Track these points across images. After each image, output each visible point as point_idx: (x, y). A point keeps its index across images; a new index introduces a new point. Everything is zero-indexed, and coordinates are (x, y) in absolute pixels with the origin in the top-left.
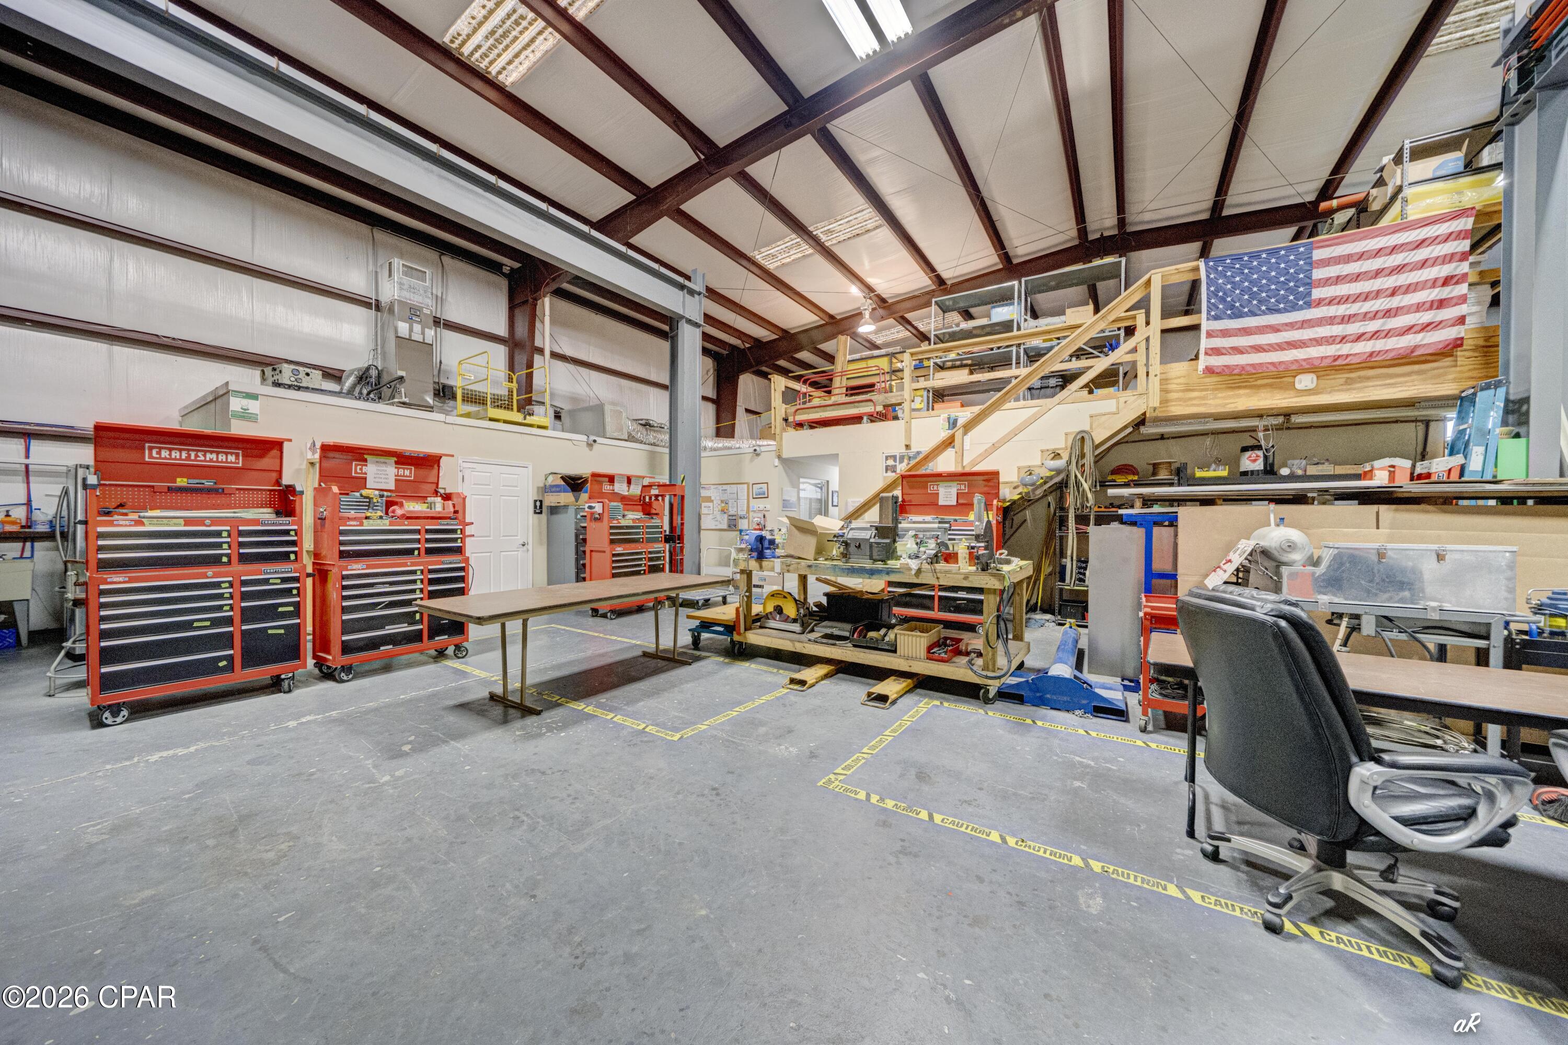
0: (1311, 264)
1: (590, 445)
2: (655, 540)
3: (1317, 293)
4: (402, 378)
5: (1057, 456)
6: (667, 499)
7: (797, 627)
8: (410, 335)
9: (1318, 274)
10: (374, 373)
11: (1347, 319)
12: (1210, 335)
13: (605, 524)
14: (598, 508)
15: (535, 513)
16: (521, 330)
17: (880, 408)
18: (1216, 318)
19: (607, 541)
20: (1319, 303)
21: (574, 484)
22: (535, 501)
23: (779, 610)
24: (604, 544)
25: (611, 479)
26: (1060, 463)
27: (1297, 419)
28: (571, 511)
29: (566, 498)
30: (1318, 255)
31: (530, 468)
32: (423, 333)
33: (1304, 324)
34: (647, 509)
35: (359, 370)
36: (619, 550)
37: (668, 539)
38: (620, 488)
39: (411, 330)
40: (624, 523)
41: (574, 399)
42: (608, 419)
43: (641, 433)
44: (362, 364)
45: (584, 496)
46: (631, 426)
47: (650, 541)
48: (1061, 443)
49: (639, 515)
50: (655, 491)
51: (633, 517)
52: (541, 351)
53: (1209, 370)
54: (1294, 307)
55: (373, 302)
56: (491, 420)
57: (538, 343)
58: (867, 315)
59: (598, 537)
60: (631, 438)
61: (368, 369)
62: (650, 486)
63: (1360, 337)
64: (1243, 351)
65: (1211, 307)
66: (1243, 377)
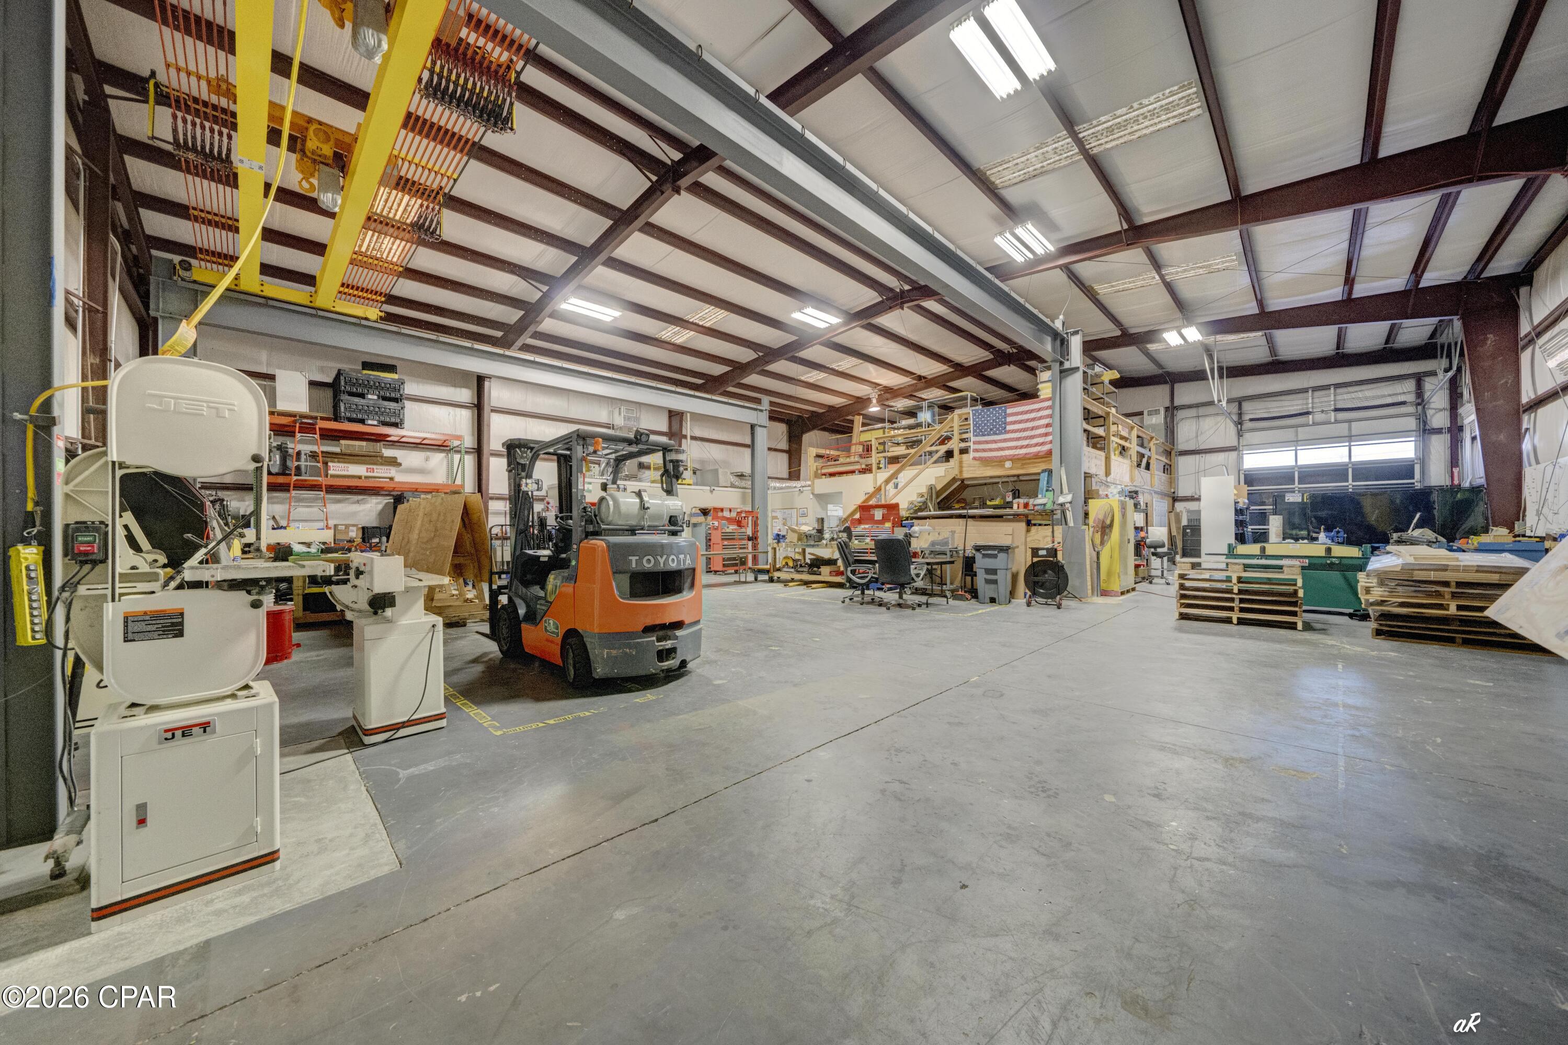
0: (1006, 415)
1: (711, 492)
2: (743, 539)
3: (1009, 428)
5: (923, 496)
6: (750, 518)
7: (792, 570)
9: (1009, 419)
11: (1018, 439)
12: (975, 443)
13: (719, 532)
14: (716, 524)
16: (675, 427)
17: (864, 466)
18: (976, 436)
19: (720, 538)
20: (1009, 432)
21: (705, 512)
23: (787, 564)
24: (719, 541)
25: (722, 510)
26: (923, 499)
27: (1021, 478)
28: (704, 525)
29: (701, 519)
30: (1009, 411)
33: (1005, 440)
34: (739, 524)
36: (726, 543)
37: (749, 539)
38: (726, 514)
40: (728, 530)
41: (702, 462)
42: (720, 476)
43: (737, 482)
45: (709, 518)
46: (733, 479)
47: (740, 539)
48: (924, 490)
49: (735, 527)
50: (743, 515)
51: (732, 528)
52: (685, 437)
53: (974, 459)
54: (1001, 433)
57: (684, 432)
58: (874, 401)
59: (716, 537)
60: (733, 486)
62: (741, 512)
63: (1022, 447)
64: (984, 450)
65: (975, 431)
66: (985, 462)
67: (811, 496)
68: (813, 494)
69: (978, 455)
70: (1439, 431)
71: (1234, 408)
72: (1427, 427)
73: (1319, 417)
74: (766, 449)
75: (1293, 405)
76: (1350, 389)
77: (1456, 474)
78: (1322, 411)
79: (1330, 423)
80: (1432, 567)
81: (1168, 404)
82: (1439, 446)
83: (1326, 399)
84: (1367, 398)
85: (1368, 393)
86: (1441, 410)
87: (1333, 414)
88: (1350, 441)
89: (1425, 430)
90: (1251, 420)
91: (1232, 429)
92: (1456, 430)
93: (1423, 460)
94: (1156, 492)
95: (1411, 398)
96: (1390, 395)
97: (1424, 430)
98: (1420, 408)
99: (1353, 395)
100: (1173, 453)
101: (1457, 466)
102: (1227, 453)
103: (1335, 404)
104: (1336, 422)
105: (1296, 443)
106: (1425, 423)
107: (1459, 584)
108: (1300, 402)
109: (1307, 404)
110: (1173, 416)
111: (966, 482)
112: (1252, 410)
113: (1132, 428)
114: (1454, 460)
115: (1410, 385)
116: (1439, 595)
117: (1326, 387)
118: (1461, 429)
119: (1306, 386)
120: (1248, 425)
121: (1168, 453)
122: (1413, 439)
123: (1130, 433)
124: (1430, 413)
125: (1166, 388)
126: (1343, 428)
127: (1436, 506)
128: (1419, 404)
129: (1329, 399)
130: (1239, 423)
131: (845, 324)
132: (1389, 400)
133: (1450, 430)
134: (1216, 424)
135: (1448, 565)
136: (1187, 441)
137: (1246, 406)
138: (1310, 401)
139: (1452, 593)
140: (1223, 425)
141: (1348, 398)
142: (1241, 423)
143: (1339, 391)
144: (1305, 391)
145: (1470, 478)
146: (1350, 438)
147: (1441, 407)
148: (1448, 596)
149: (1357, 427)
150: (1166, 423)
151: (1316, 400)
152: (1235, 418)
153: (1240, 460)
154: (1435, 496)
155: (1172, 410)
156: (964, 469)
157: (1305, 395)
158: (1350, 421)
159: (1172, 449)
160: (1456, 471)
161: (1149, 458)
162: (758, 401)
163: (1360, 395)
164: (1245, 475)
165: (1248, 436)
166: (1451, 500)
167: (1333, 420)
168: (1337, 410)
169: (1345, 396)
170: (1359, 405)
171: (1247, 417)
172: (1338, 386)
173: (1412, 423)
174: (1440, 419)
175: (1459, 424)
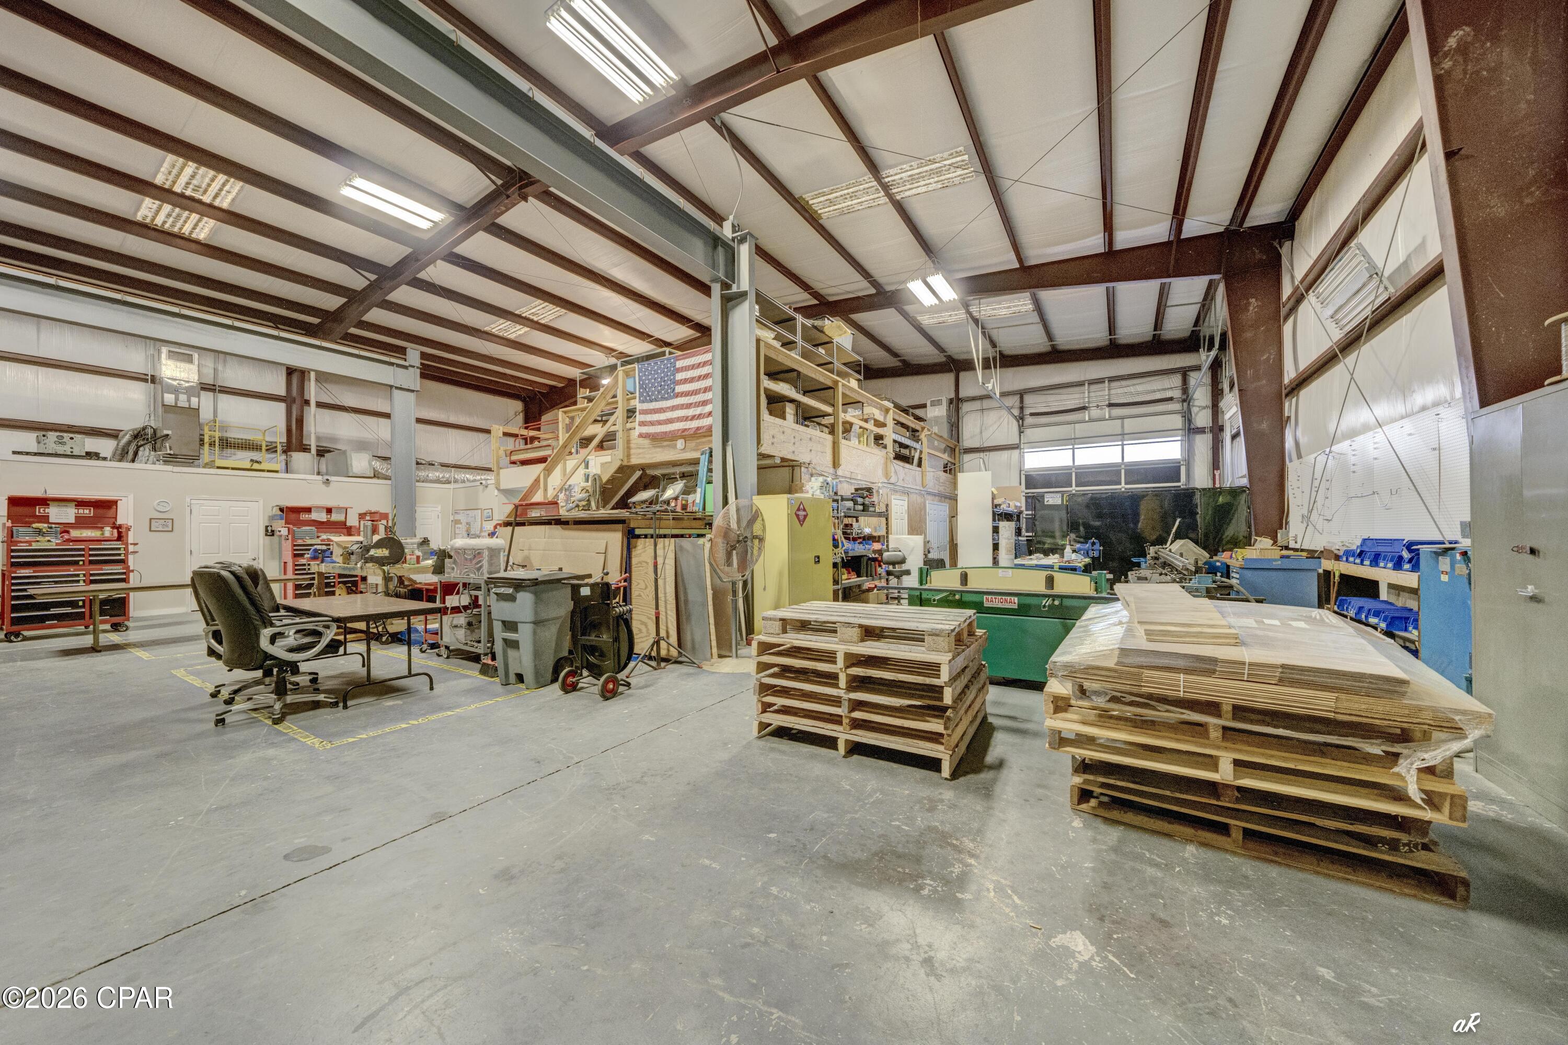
0: (676, 371)
3: (679, 389)
4: (168, 435)
8: (176, 403)
9: (679, 376)
10: (150, 431)
11: (689, 406)
12: (641, 412)
13: (290, 542)
15: (266, 535)
16: (295, 391)
18: (643, 402)
20: (677, 395)
22: (267, 527)
24: (288, 557)
25: (308, 510)
26: (586, 496)
30: (679, 364)
31: (261, 502)
32: (189, 401)
33: (674, 408)
35: (133, 430)
39: (177, 399)
44: (138, 425)
46: (378, 466)
51: (324, 536)
53: (641, 436)
54: (670, 397)
55: (149, 377)
56: (218, 468)
60: (376, 475)
61: (144, 429)
63: (693, 418)
64: (652, 423)
65: (641, 395)
66: (656, 439)
67: (496, 492)
68: (499, 490)
69: (645, 430)
70: (1201, 431)
71: (1014, 401)
72: (1192, 426)
73: (1095, 413)
74: (414, 420)
75: (1070, 399)
76: (1124, 383)
77: (1217, 477)
78: (1098, 406)
79: (1105, 420)
80: (1181, 663)
81: (952, 395)
82: (1203, 443)
83: (1100, 393)
84: (1138, 394)
85: (1140, 388)
86: (1204, 408)
87: (1107, 409)
88: (1122, 440)
89: (1191, 430)
90: (1032, 414)
91: (1014, 425)
92: (1217, 429)
93: (1188, 459)
94: (929, 493)
95: (1177, 394)
96: (1159, 390)
97: (1189, 429)
98: (1185, 404)
99: (1126, 390)
100: (957, 450)
101: (1218, 468)
102: (1010, 452)
103: (1109, 399)
104: (1111, 418)
105: (1072, 441)
106: (1190, 421)
107: (1240, 711)
108: (1077, 396)
109: (1084, 398)
110: (958, 410)
111: (649, 472)
112: (1035, 403)
113: (887, 411)
114: (1216, 463)
115: (1177, 380)
116: (1199, 729)
117: (1100, 381)
118: (1221, 429)
119: (1083, 379)
120: (1029, 420)
121: (952, 451)
122: (1179, 438)
123: (885, 418)
124: (1194, 410)
125: (949, 378)
126: (1115, 426)
127: (1199, 510)
128: (1184, 401)
129: (1101, 394)
130: (1021, 418)
131: (457, 224)
132: (1158, 396)
133: (1212, 430)
134: (1000, 418)
135: (1214, 661)
136: (971, 437)
137: (1028, 399)
138: (1086, 395)
139: (1225, 728)
140: (1006, 420)
141: (1122, 393)
142: (1022, 418)
143: (1114, 384)
144: (1080, 384)
145: (1230, 480)
146: (1122, 436)
147: (1204, 405)
148: (1215, 734)
149: (1130, 425)
150: (949, 417)
151: (1092, 394)
152: (1016, 412)
153: (1021, 458)
154: (1197, 498)
155: (956, 402)
156: (632, 451)
157: (1082, 388)
158: (1122, 418)
159: (956, 446)
160: (1217, 473)
161: (921, 452)
162: (402, 351)
163: (1132, 389)
164: (1026, 476)
165: (1030, 434)
166: (1213, 504)
167: (1107, 417)
168: (1111, 405)
169: (1120, 391)
170: (1131, 401)
171: (1027, 411)
172: (1112, 379)
173: (1177, 421)
174: (1202, 418)
175: (1220, 424)
